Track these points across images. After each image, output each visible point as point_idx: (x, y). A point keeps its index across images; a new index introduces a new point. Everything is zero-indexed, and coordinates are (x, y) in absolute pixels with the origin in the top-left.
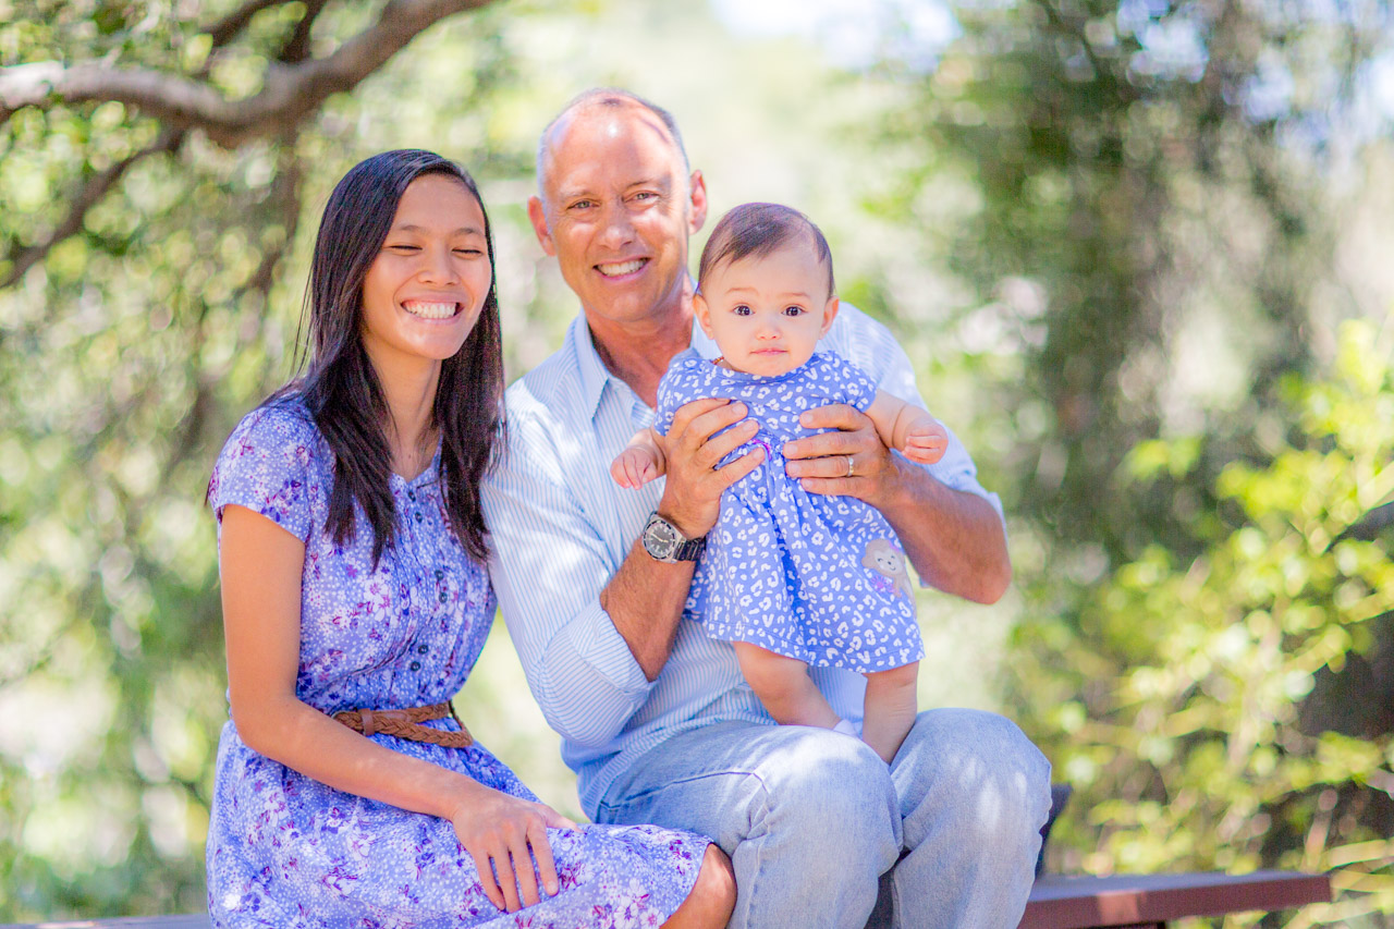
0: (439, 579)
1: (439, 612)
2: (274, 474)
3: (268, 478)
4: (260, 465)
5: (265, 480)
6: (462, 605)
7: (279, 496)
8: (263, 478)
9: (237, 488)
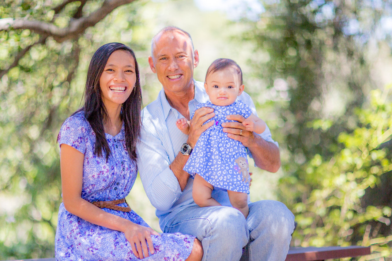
0: (122, 164)
1: (122, 173)
2: (75, 135)
4: (71, 133)
5: (73, 137)
6: (129, 171)
7: (77, 141)
8: (72, 136)
9: (65, 139)
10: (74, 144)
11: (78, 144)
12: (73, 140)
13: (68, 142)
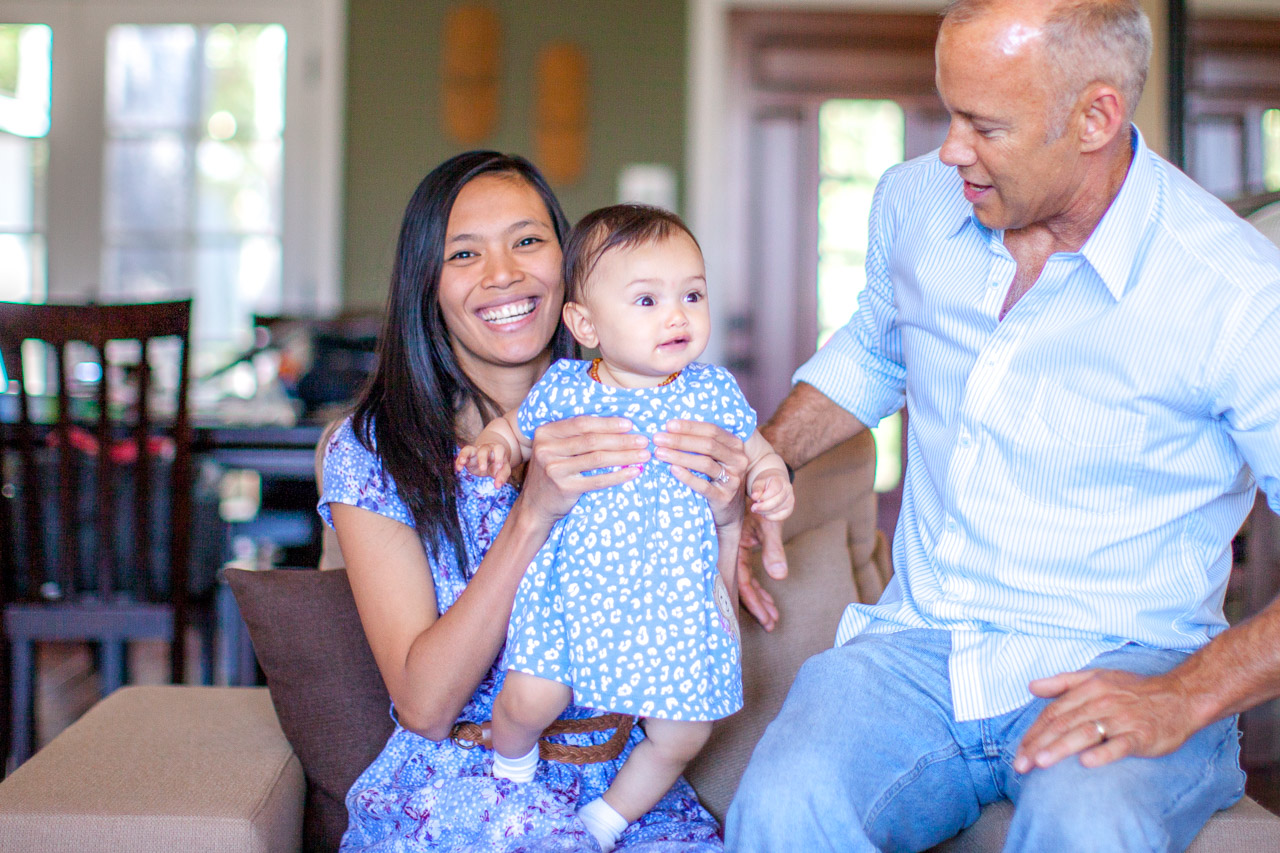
3: (354, 470)
4: (345, 459)
5: (352, 472)
7: (368, 485)
8: (350, 469)
9: (334, 486)
13: (345, 495)
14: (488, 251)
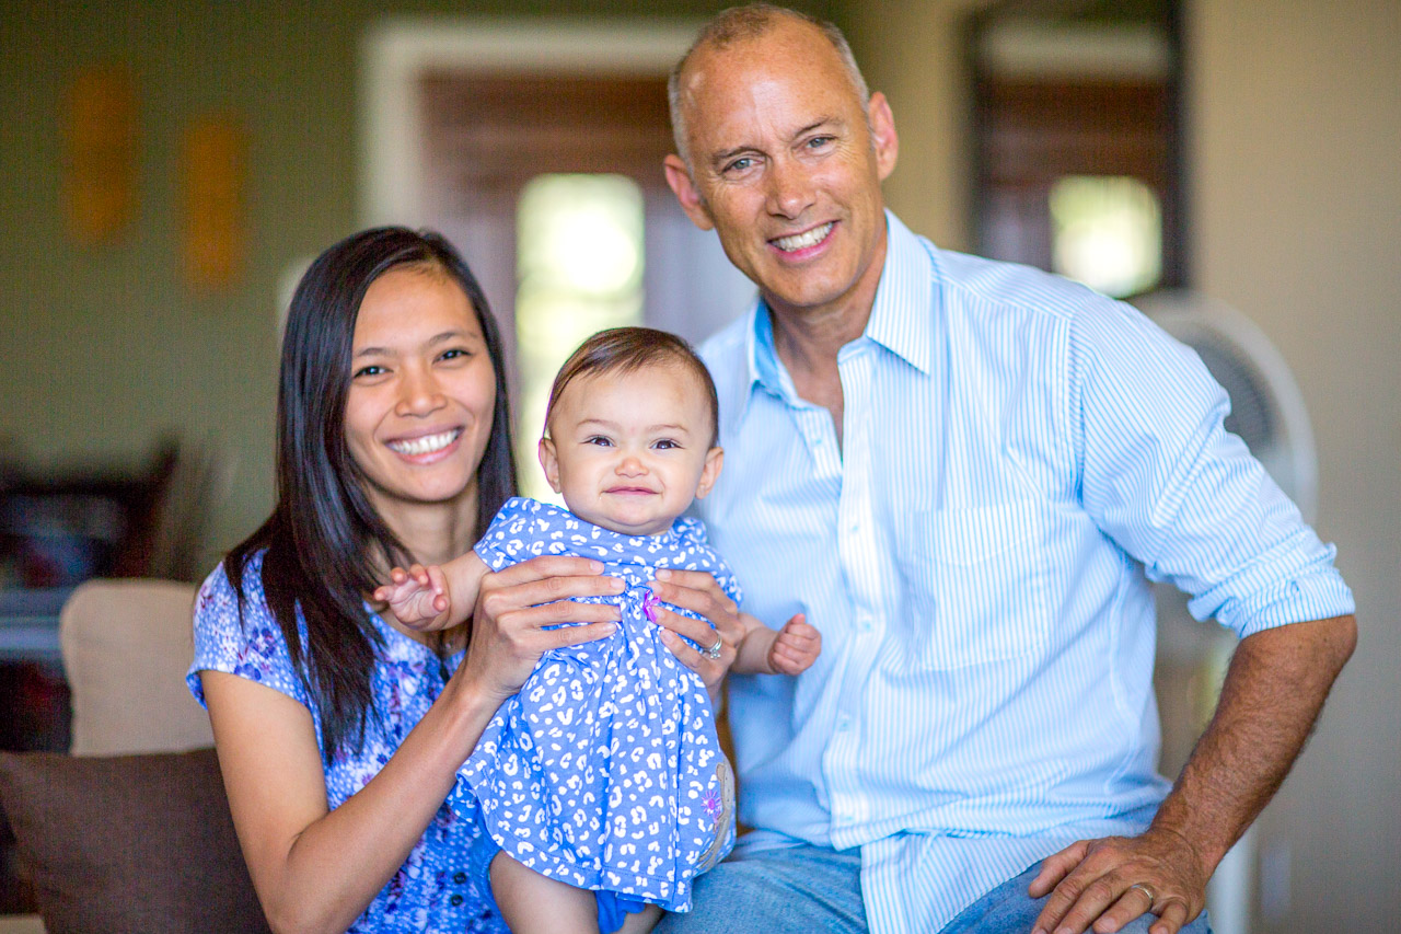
3: (233, 629)
5: (230, 632)
7: (250, 648)
8: (227, 629)
9: (207, 649)
10: (242, 664)
11: (262, 659)
12: (235, 645)
13: (220, 660)
14: (403, 368)
